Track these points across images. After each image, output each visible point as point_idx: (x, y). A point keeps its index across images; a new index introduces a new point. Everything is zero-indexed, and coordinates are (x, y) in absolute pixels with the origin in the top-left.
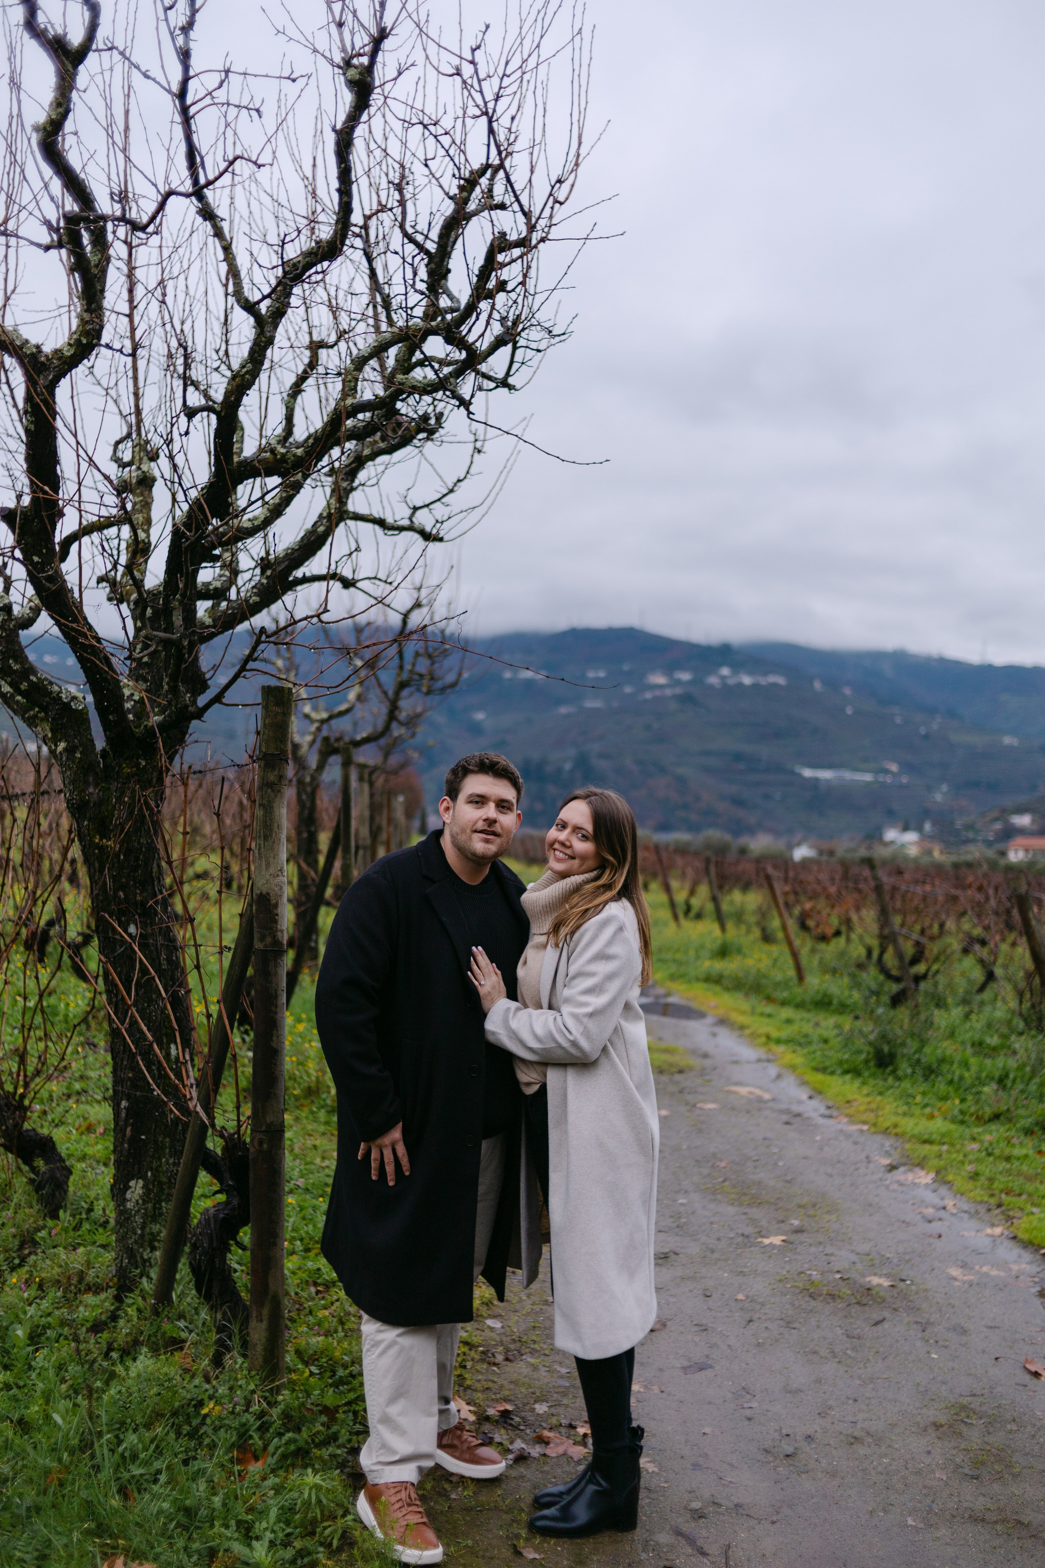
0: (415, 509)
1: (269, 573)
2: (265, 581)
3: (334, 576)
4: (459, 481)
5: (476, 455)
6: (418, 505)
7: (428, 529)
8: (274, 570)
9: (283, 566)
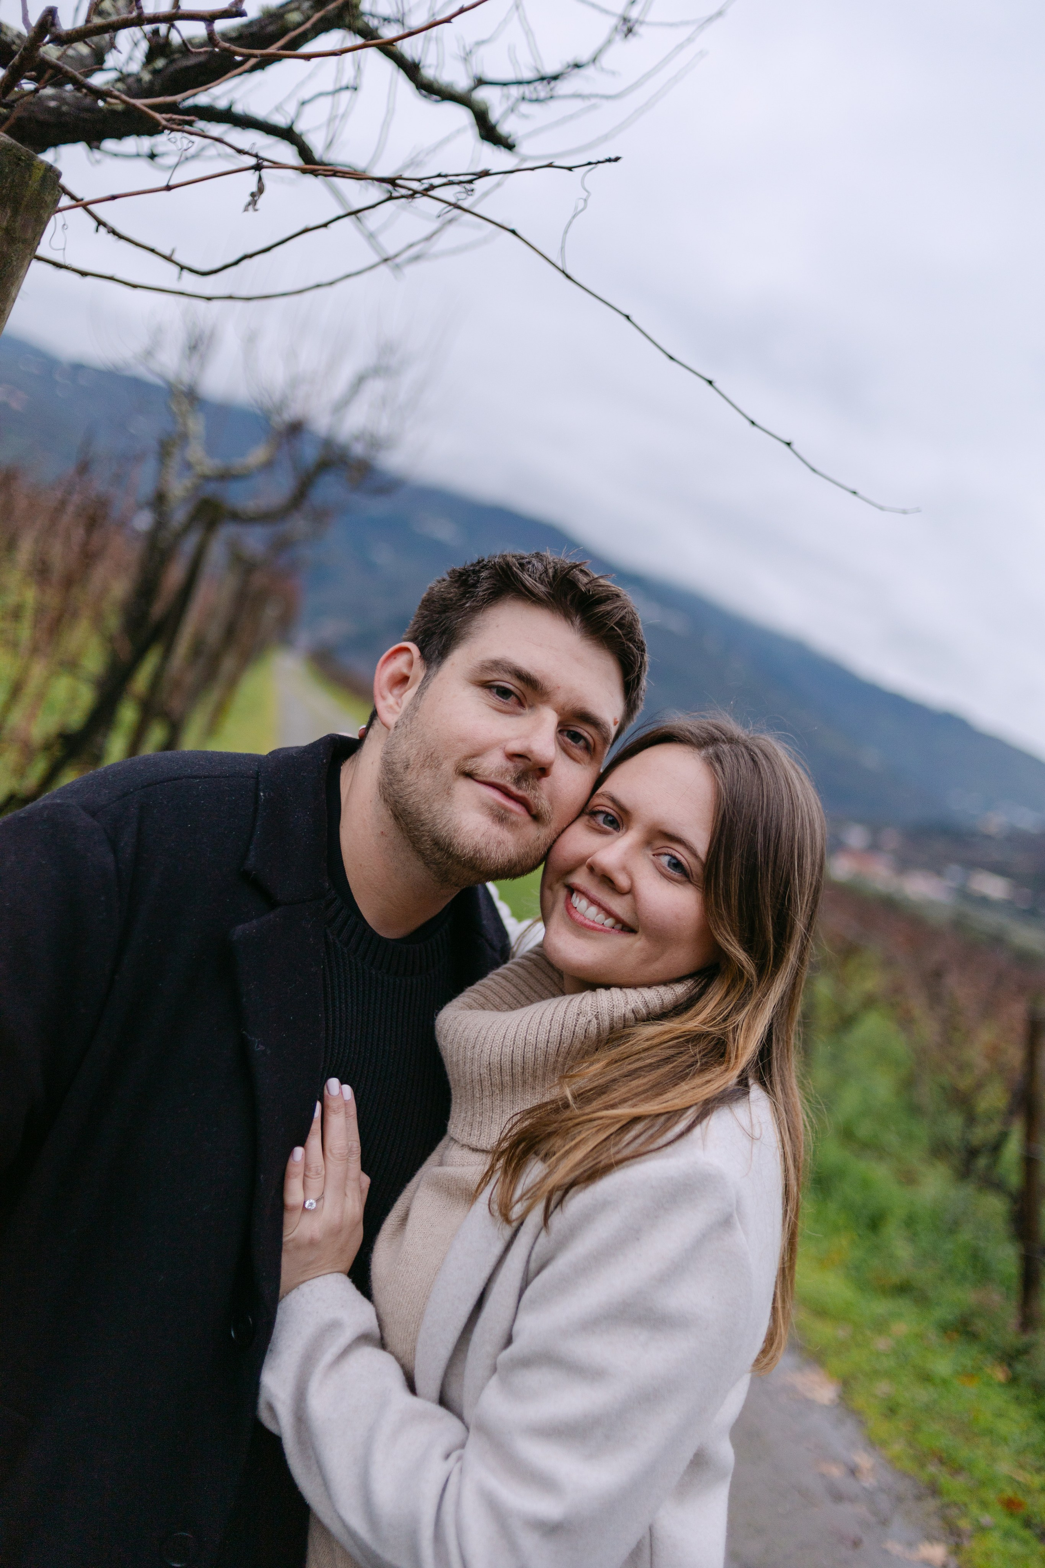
0: (480, 82)
1: (160, 63)
2: (146, 77)
3: (287, 134)
4: (577, 66)
5: (618, 38)
6: (490, 75)
7: (494, 116)
8: (172, 62)
9: (191, 61)
